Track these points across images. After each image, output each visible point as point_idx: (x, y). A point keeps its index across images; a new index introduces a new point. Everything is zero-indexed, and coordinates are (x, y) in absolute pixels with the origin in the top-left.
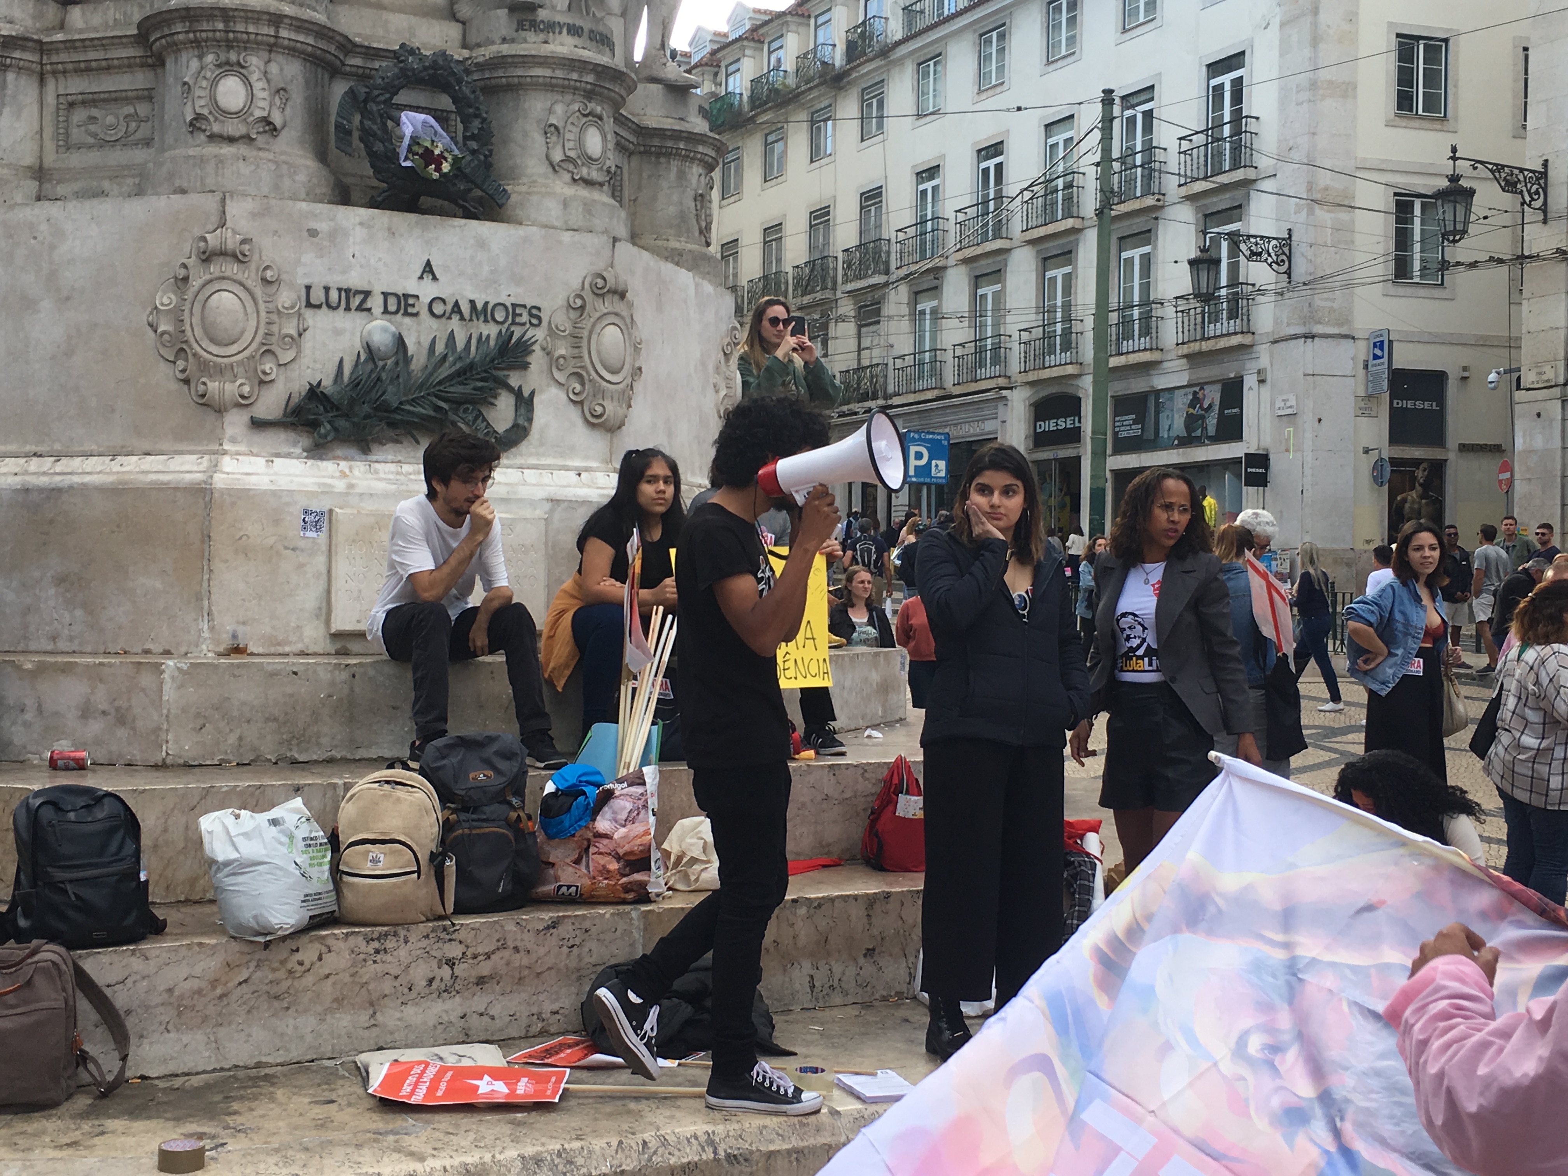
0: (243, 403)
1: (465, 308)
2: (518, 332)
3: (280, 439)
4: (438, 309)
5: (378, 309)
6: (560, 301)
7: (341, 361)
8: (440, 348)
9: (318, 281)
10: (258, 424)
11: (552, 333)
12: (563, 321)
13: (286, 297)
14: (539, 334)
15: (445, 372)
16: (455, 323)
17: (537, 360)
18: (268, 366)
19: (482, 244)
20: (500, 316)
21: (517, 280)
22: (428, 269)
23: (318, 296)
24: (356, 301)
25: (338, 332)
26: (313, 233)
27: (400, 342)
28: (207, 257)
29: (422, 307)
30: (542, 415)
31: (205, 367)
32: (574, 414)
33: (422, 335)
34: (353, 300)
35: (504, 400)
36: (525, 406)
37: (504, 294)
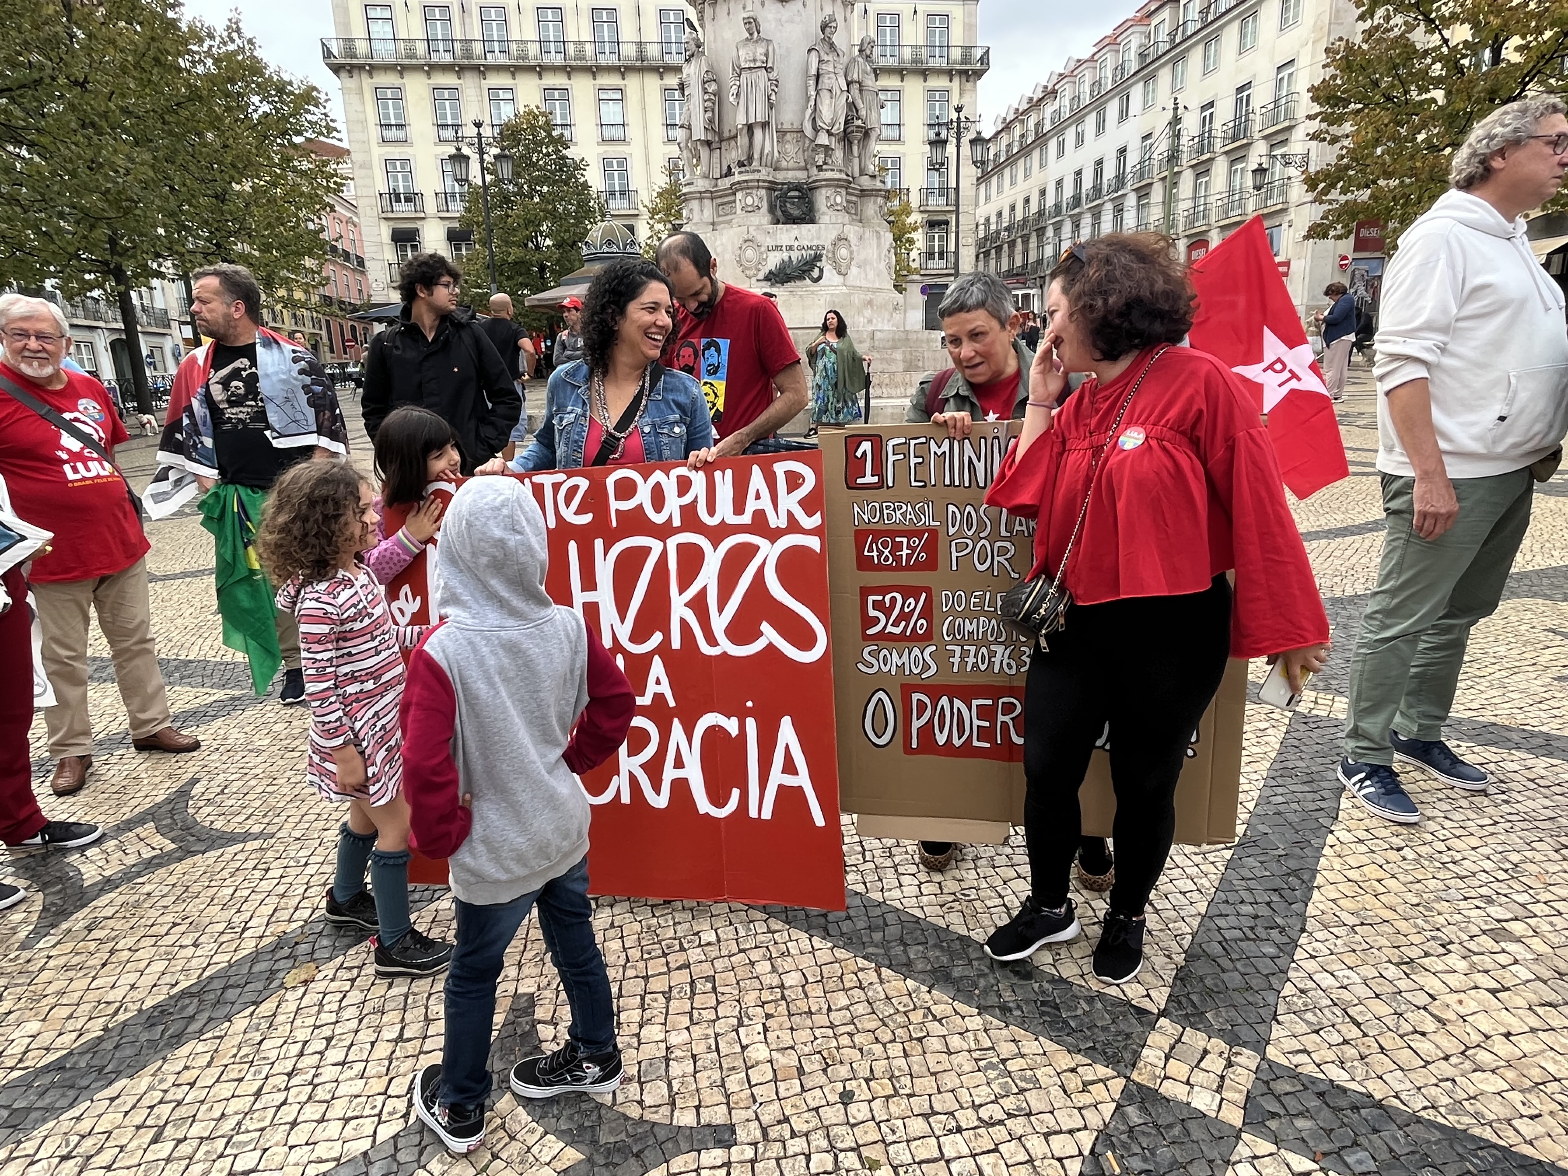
0: (755, 275)
1: (806, 247)
2: (819, 252)
4: (799, 248)
5: (785, 250)
6: (829, 243)
7: (777, 264)
8: (800, 258)
9: (771, 244)
10: (758, 280)
11: (828, 251)
12: (830, 248)
13: (763, 249)
14: (824, 252)
15: (801, 264)
16: (803, 252)
17: (824, 258)
18: (760, 266)
19: (810, 230)
20: (814, 248)
21: (819, 239)
22: (796, 238)
23: (770, 248)
25: (775, 257)
26: (769, 233)
27: (790, 257)
28: (746, 242)
29: (795, 248)
30: (826, 273)
31: (745, 268)
32: (834, 271)
33: (795, 255)
34: (778, 248)
35: (816, 270)
36: (821, 270)
37: (815, 242)
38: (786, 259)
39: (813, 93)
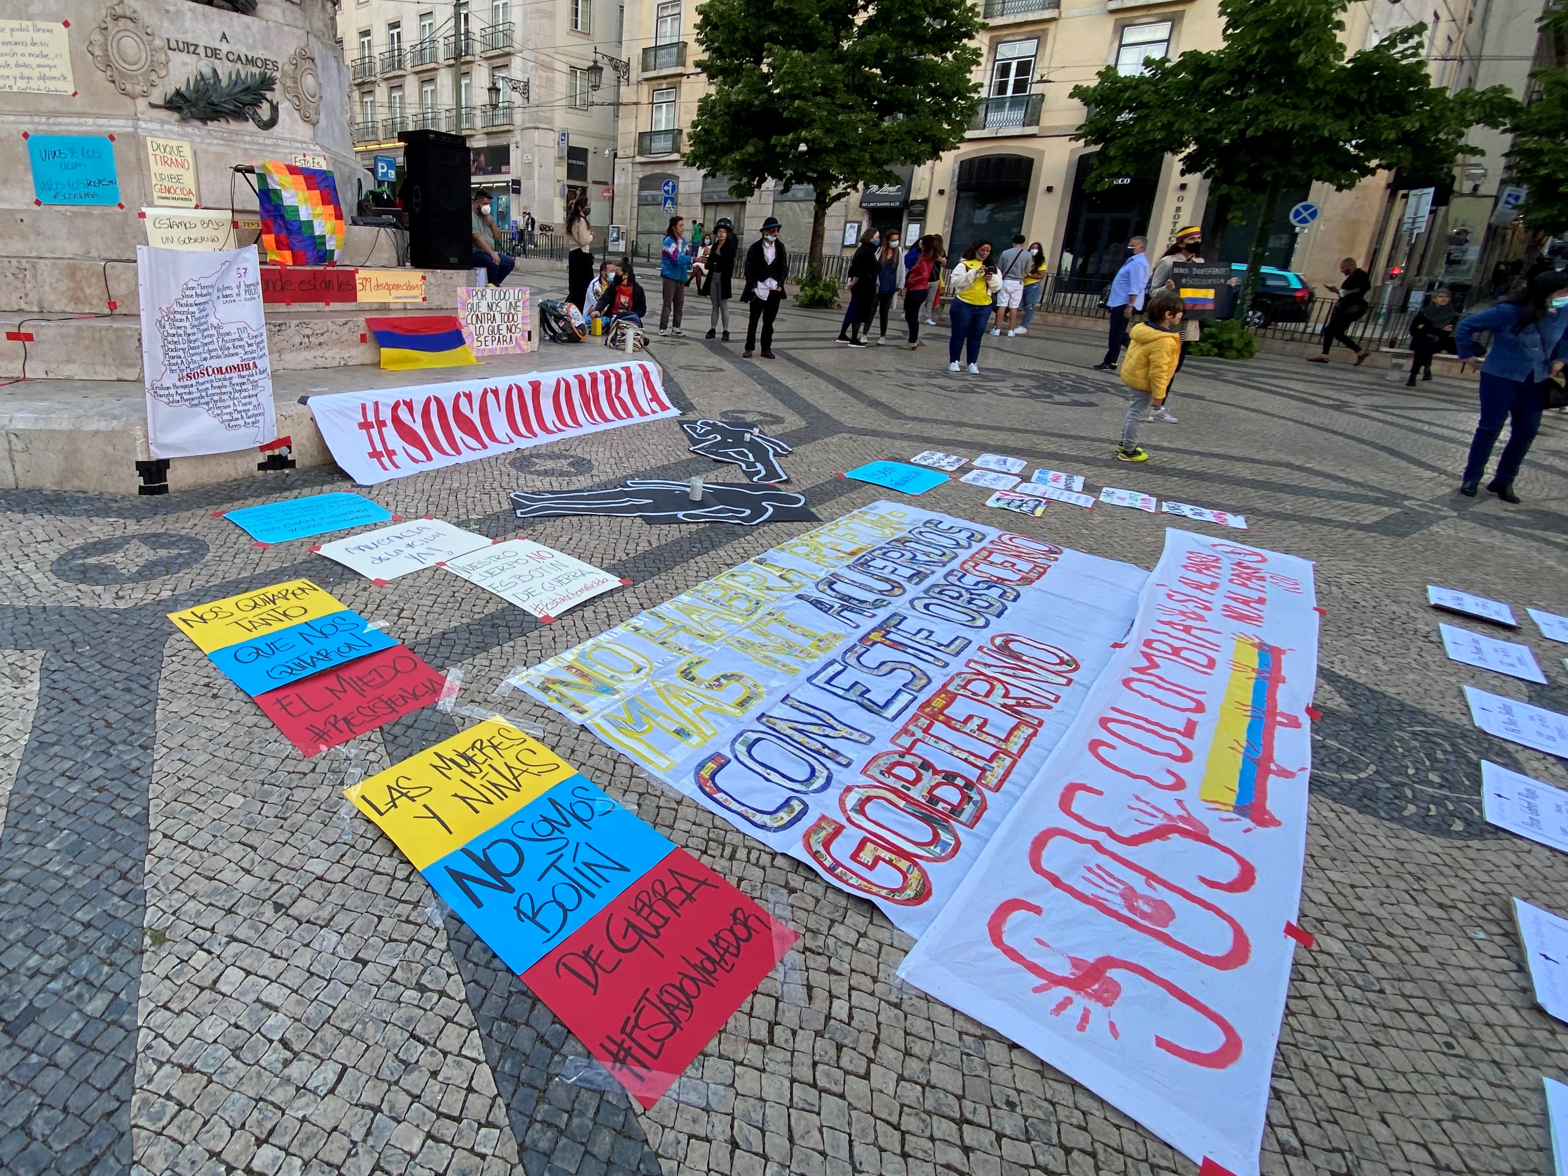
0: (145, 95)
1: (243, 58)
2: (269, 73)
3: (164, 114)
4: (231, 57)
5: (203, 55)
6: (286, 60)
7: (189, 79)
8: (234, 77)
9: (173, 37)
10: (153, 106)
11: (284, 74)
12: (289, 68)
13: (158, 43)
14: (278, 75)
15: (238, 89)
16: (239, 65)
17: (277, 87)
18: (154, 77)
19: (248, 27)
20: (259, 64)
21: (266, 48)
22: (224, 36)
23: (173, 45)
24: (192, 48)
25: (185, 64)
26: (167, 11)
27: (215, 71)
28: (116, 18)
29: (223, 55)
30: (282, 115)
31: (121, 74)
32: (296, 114)
33: (225, 69)
34: (190, 48)
35: (265, 106)
36: (275, 109)
37: (260, 53)
38: (207, 71)
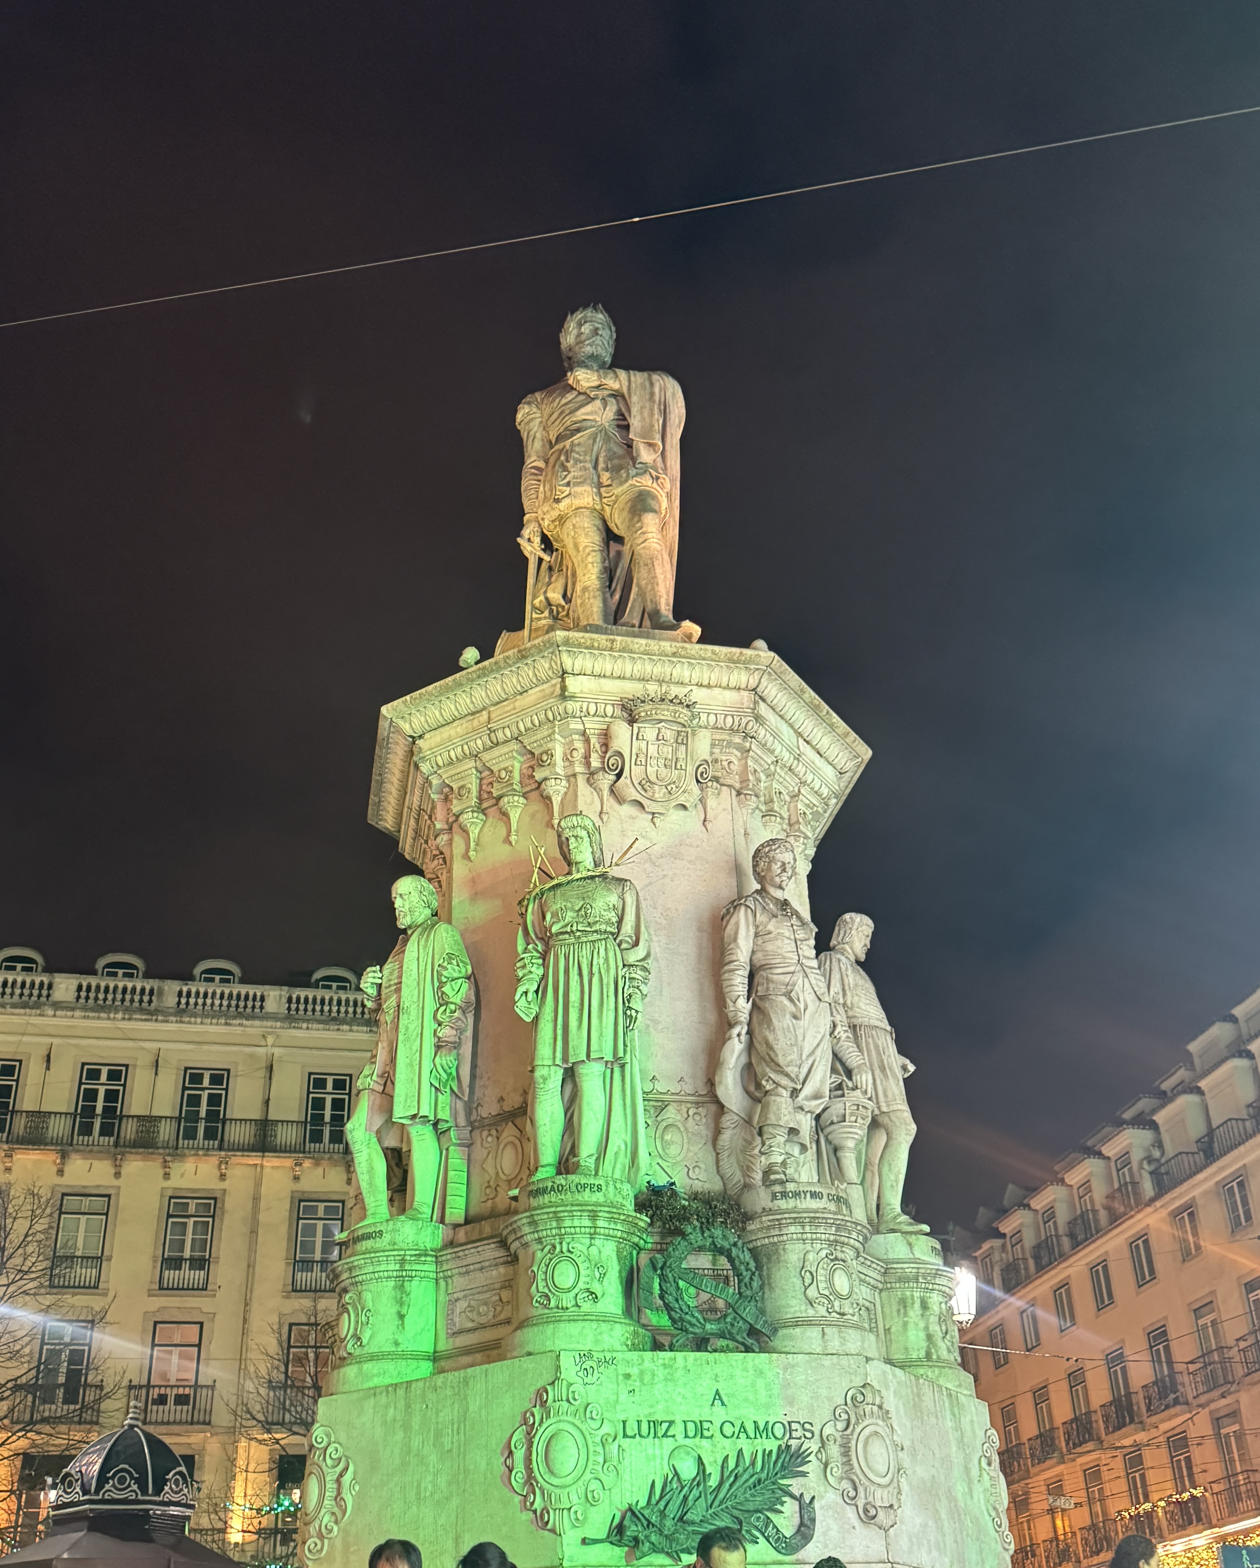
0: (577, 1525)
1: (750, 1428)
2: (795, 1444)
3: (607, 1554)
4: (728, 1430)
5: (680, 1436)
6: (827, 1414)
7: (653, 1482)
9: (632, 1416)
10: (588, 1543)
11: (823, 1442)
12: (833, 1430)
13: (607, 1430)
14: (812, 1445)
15: (737, 1486)
16: (743, 1443)
17: (812, 1467)
18: (596, 1491)
19: (758, 1374)
20: (779, 1431)
21: (791, 1400)
22: (718, 1397)
23: (632, 1428)
24: (662, 1429)
25: (649, 1458)
27: (699, 1462)
28: (548, 1405)
29: (715, 1429)
30: (822, 1518)
31: (548, 1498)
32: (851, 1516)
33: (715, 1454)
34: (659, 1429)
35: (790, 1507)
36: (806, 1508)
37: (781, 1413)
38: (686, 1466)
39: (743, 1007)
